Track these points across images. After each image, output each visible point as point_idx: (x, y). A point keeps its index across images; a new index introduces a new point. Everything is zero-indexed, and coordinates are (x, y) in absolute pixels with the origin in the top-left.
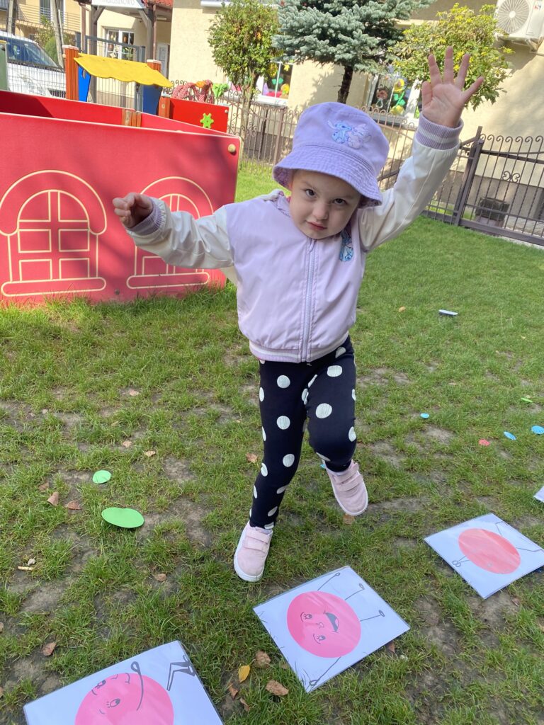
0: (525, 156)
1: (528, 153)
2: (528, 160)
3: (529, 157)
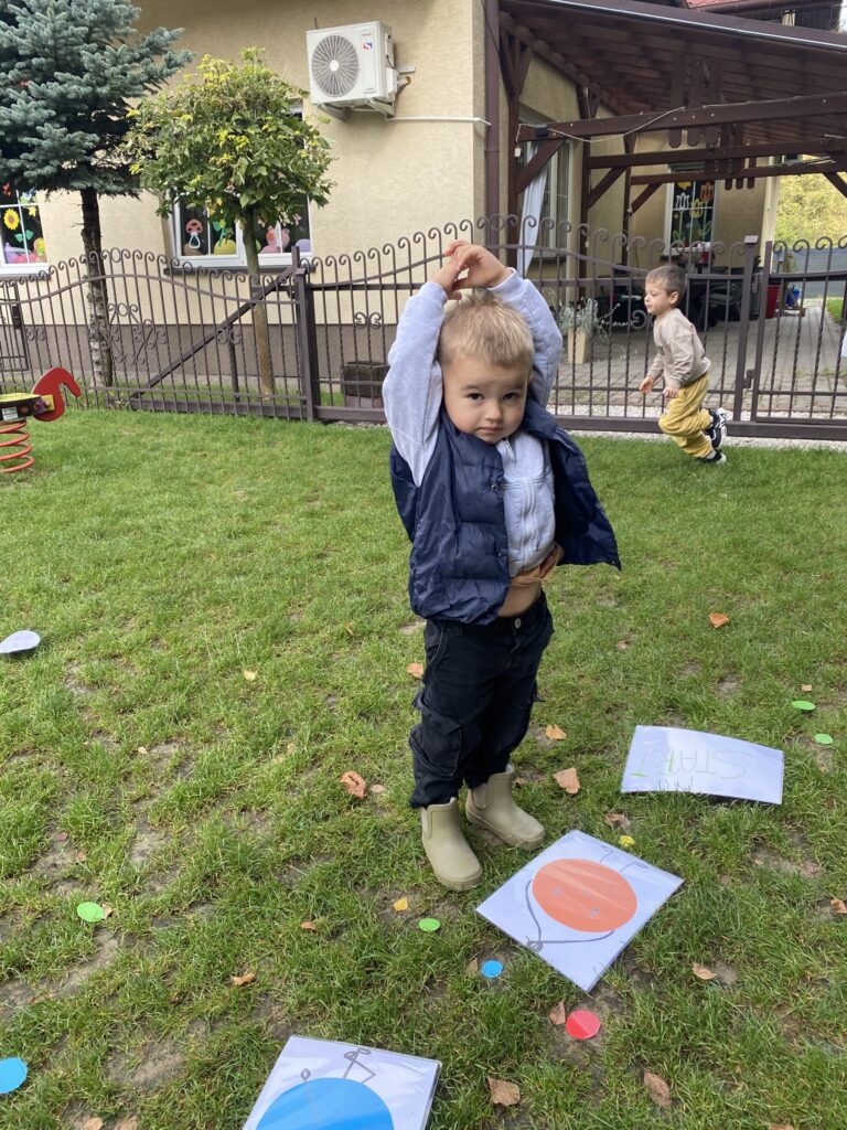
0: (377, 282)
1: (380, 277)
2: (383, 287)
3: (383, 283)
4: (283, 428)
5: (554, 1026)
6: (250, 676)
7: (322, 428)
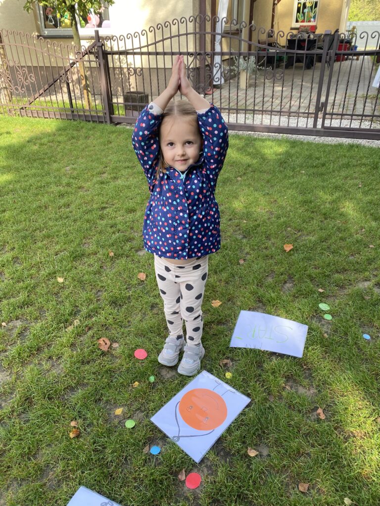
0: (138, 51)
1: (140, 48)
2: (142, 54)
3: (142, 51)
4: (94, 128)
5: (180, 481)
6: (60, 280)
7: (113, 128)
